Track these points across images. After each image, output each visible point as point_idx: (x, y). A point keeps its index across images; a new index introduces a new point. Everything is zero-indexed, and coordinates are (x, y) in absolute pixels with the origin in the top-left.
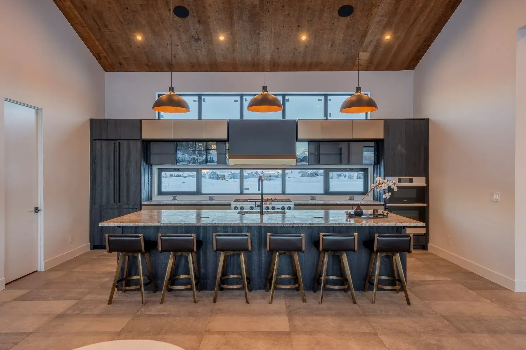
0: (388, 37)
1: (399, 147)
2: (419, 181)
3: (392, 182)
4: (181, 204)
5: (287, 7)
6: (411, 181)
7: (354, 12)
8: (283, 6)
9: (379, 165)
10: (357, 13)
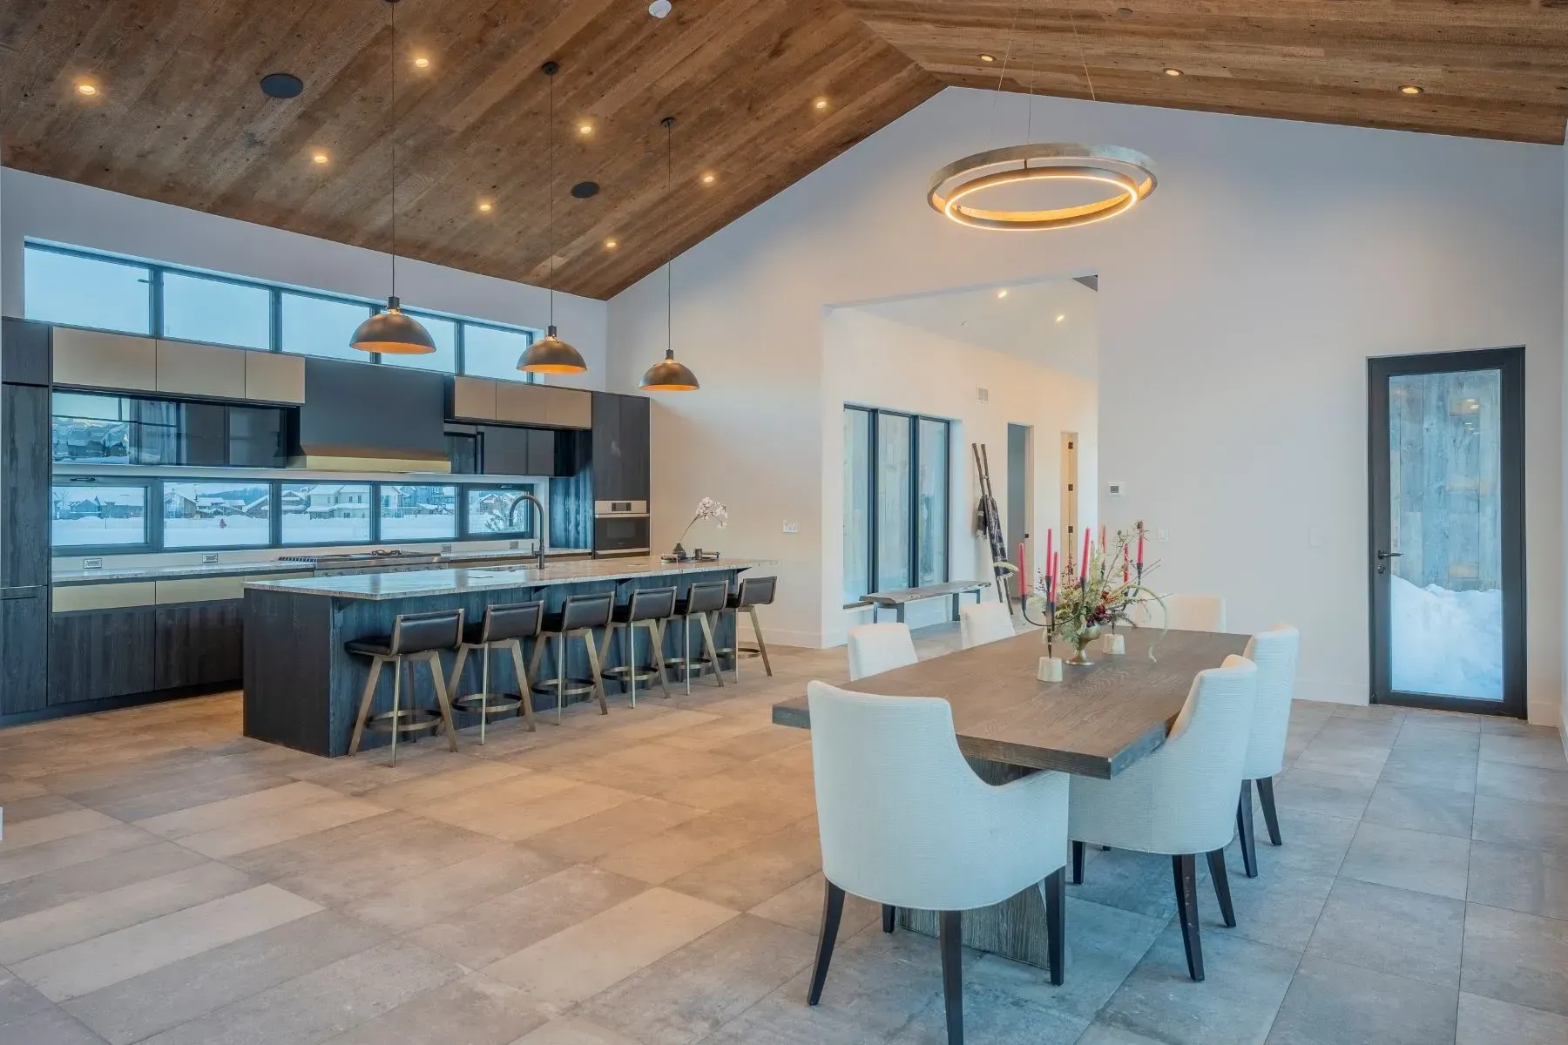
0: (611, 244)
1: (613, 444)
2: (638, 508)
3: (604, 508)
4: (169, 576)
5: (503, 154)
6: (628, 507)
7: (595, 196)
8: (499, 150)
9: (572, 479)
10: (598, 199)
